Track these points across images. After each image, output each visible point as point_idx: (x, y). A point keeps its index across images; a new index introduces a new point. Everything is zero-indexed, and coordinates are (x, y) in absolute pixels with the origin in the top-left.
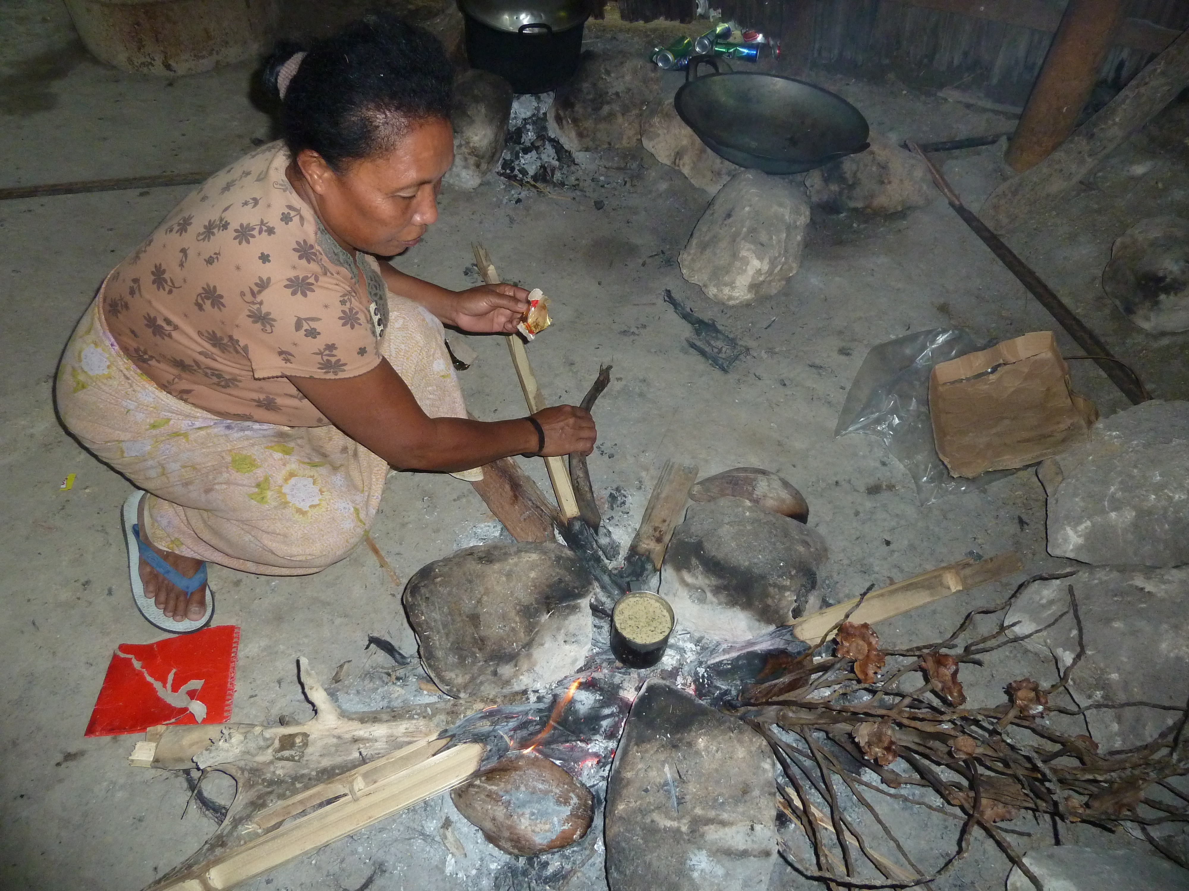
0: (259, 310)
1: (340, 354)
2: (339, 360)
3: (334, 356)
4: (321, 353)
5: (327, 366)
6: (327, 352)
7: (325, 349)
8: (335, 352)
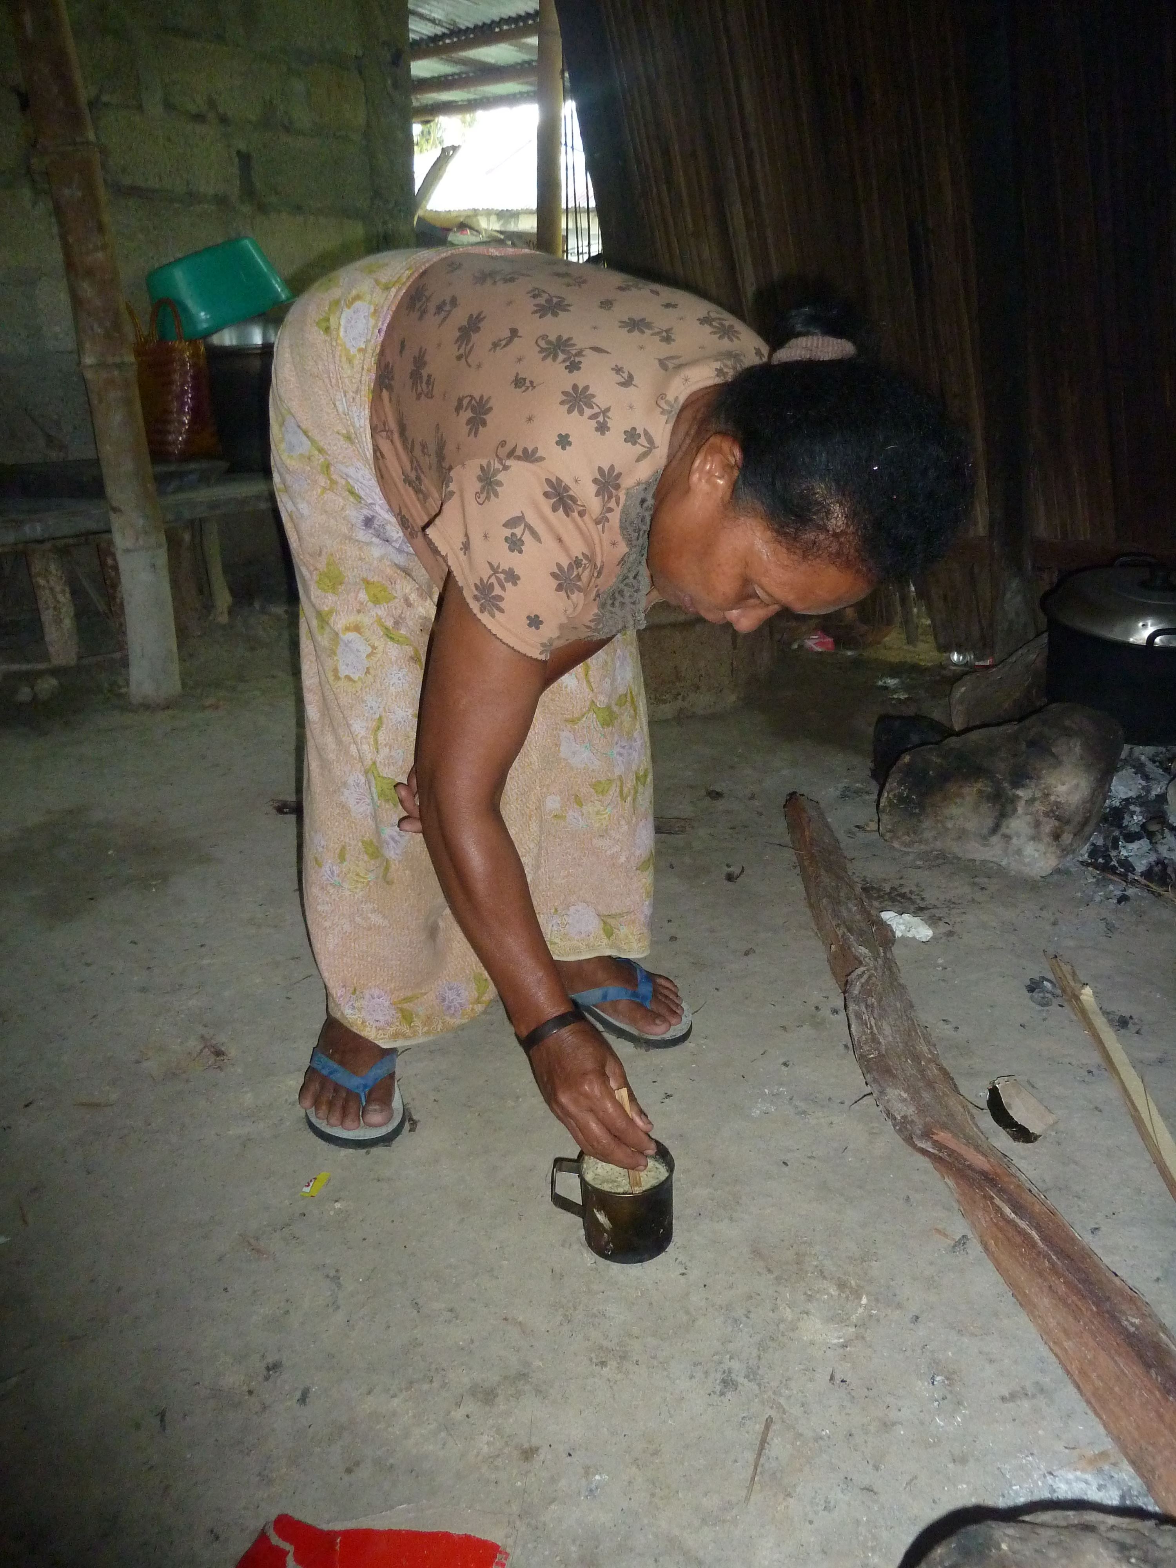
0: (497, 471)
1: (510, 594)
2: (501, 598)
3: (503, 588)
4: (495, 570)
5: (484, 590)
6: (502, 576)
7: (503, 572)
8: (509, 585)
